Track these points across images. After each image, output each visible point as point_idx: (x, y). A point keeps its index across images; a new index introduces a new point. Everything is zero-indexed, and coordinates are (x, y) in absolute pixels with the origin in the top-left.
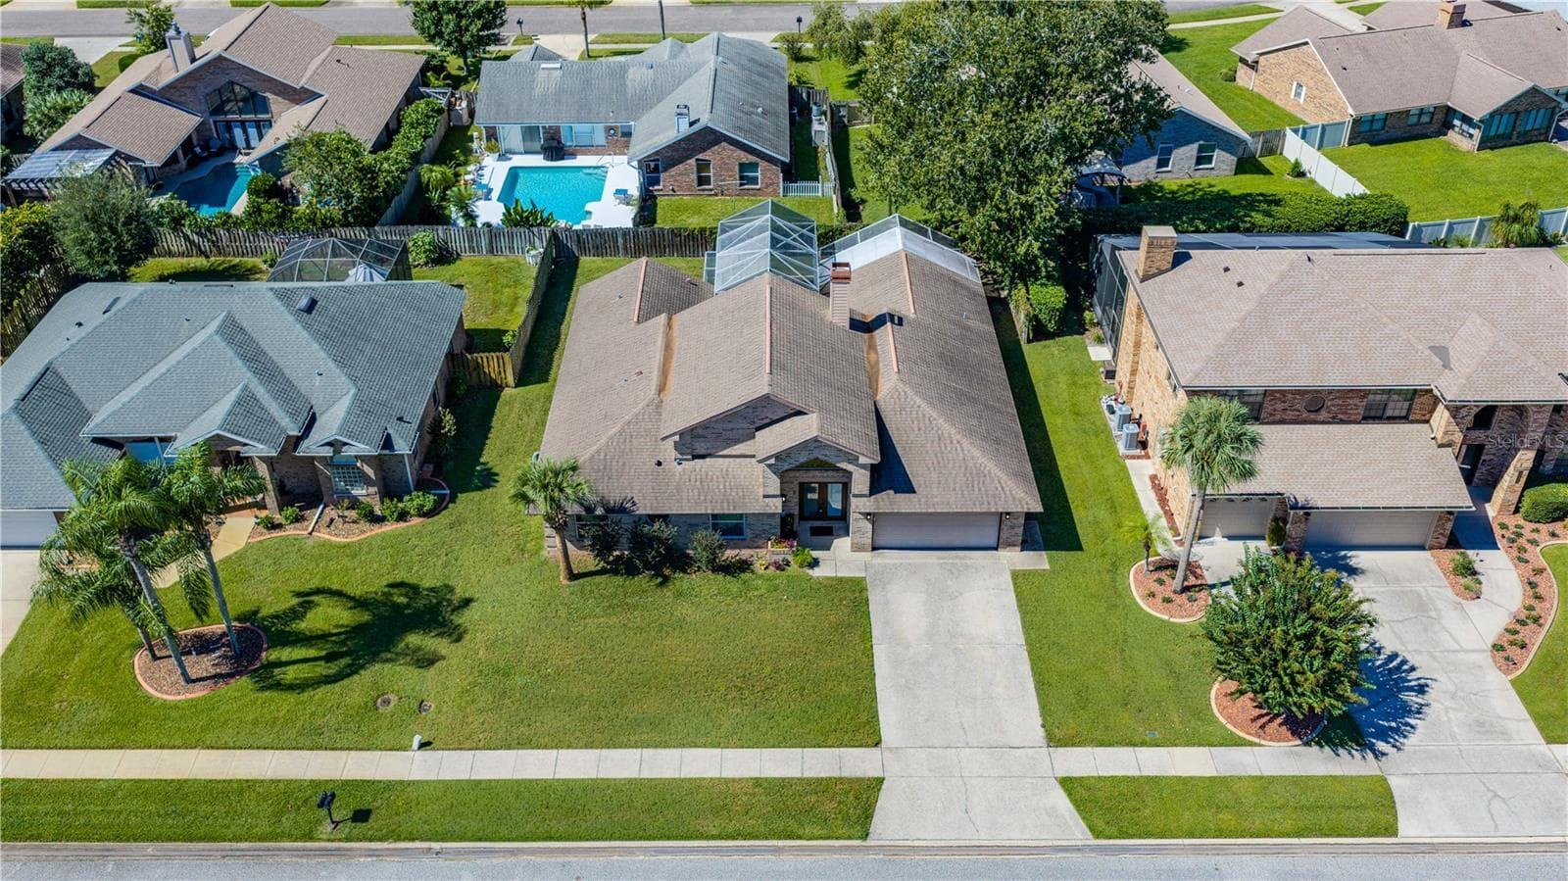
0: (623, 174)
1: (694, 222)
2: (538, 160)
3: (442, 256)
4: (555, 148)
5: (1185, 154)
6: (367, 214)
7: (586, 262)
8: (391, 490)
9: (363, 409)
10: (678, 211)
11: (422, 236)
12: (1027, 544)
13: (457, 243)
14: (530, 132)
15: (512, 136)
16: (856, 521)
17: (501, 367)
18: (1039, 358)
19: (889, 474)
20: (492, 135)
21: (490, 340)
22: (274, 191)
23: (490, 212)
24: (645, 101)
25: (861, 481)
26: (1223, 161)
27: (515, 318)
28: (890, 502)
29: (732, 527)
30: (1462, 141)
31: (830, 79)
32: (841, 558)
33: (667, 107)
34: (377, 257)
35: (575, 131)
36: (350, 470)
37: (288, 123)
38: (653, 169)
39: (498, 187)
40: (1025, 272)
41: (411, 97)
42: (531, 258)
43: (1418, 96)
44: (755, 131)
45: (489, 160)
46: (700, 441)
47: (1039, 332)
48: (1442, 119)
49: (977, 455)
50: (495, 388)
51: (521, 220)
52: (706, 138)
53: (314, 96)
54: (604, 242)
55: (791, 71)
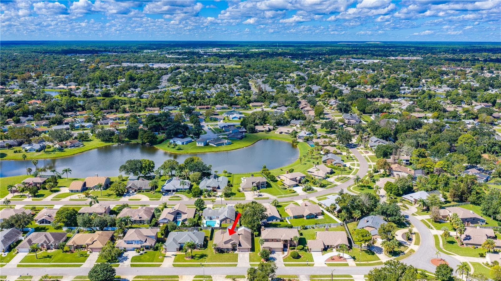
0: (218, 221)
1: (225, 226)
2: (209, 220)
3: (201, 230)
4: (211, 219)
5: (274, 220)
6: (194, 226)
7: (215, 230)
8: (201, 247)
9: (199, 241)
10: (224, 225)
11: (199, 228)
12: (251, 251)
13: (203, 228)
14: (208, 217)
15: (206, 217)
16: (238, 249)
17: (208, 239)
18: (255, 238)
19: (240, 245)
20: (204, 217)
21: (207, 237)
22: (183, 223)
23: (205, 225)
24: (220, 214)
25: (238, 246)
26: (278, 221)
27: (209, 235)
28: (240, 247)
29: (228, 249)
30: (305, 218)
31: (240, 211)
32: (236, 252)
33: (223, 215)
34: (197, 229)
35: (213, 217)
36: (198, 246)
37: (184, 217)
38: (221, 221)
39: (205, 223)
40: (255, 231)
41: (195, 213)
42: (210, 230)
43: (300, 214)
44: (232, 217)
45: (204, 220)
46: (226, 243)
47: (256, 236)
48: (303, 217)
49: (247, 244)
50: (208, 241)
51: (209, 226)
52: (226, 218)
53: (186, 213)
54: (216, 228)
55: (236, 210)
